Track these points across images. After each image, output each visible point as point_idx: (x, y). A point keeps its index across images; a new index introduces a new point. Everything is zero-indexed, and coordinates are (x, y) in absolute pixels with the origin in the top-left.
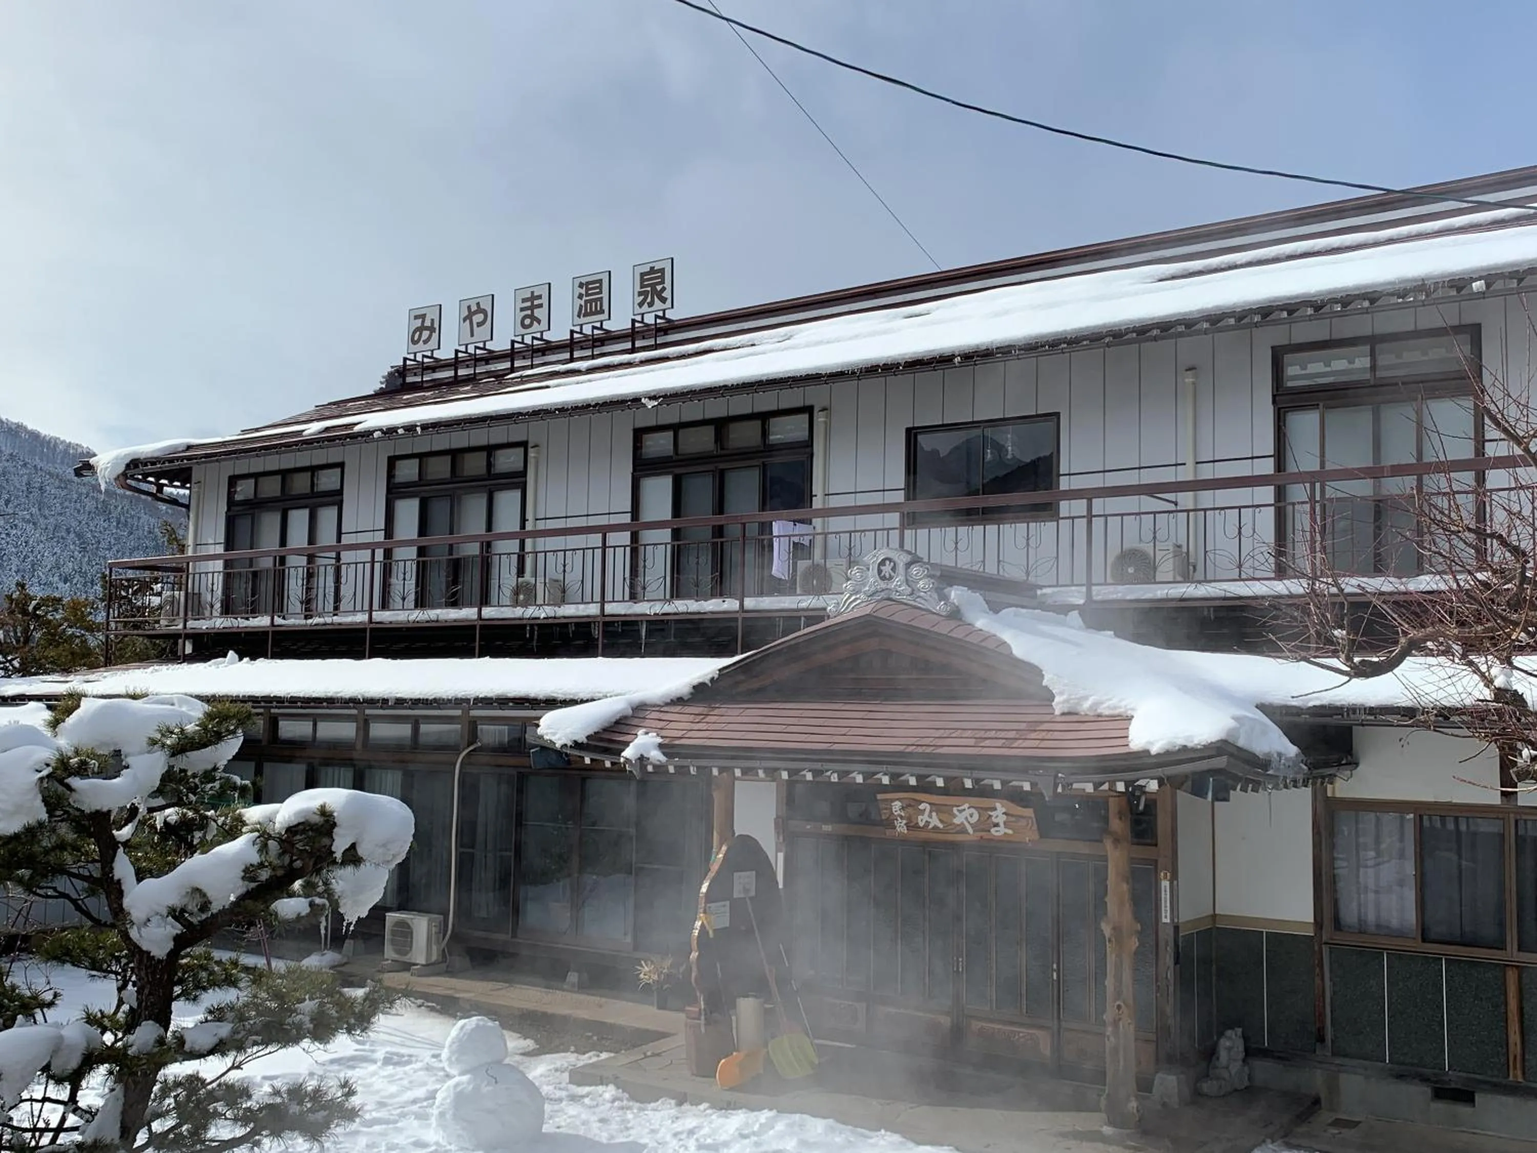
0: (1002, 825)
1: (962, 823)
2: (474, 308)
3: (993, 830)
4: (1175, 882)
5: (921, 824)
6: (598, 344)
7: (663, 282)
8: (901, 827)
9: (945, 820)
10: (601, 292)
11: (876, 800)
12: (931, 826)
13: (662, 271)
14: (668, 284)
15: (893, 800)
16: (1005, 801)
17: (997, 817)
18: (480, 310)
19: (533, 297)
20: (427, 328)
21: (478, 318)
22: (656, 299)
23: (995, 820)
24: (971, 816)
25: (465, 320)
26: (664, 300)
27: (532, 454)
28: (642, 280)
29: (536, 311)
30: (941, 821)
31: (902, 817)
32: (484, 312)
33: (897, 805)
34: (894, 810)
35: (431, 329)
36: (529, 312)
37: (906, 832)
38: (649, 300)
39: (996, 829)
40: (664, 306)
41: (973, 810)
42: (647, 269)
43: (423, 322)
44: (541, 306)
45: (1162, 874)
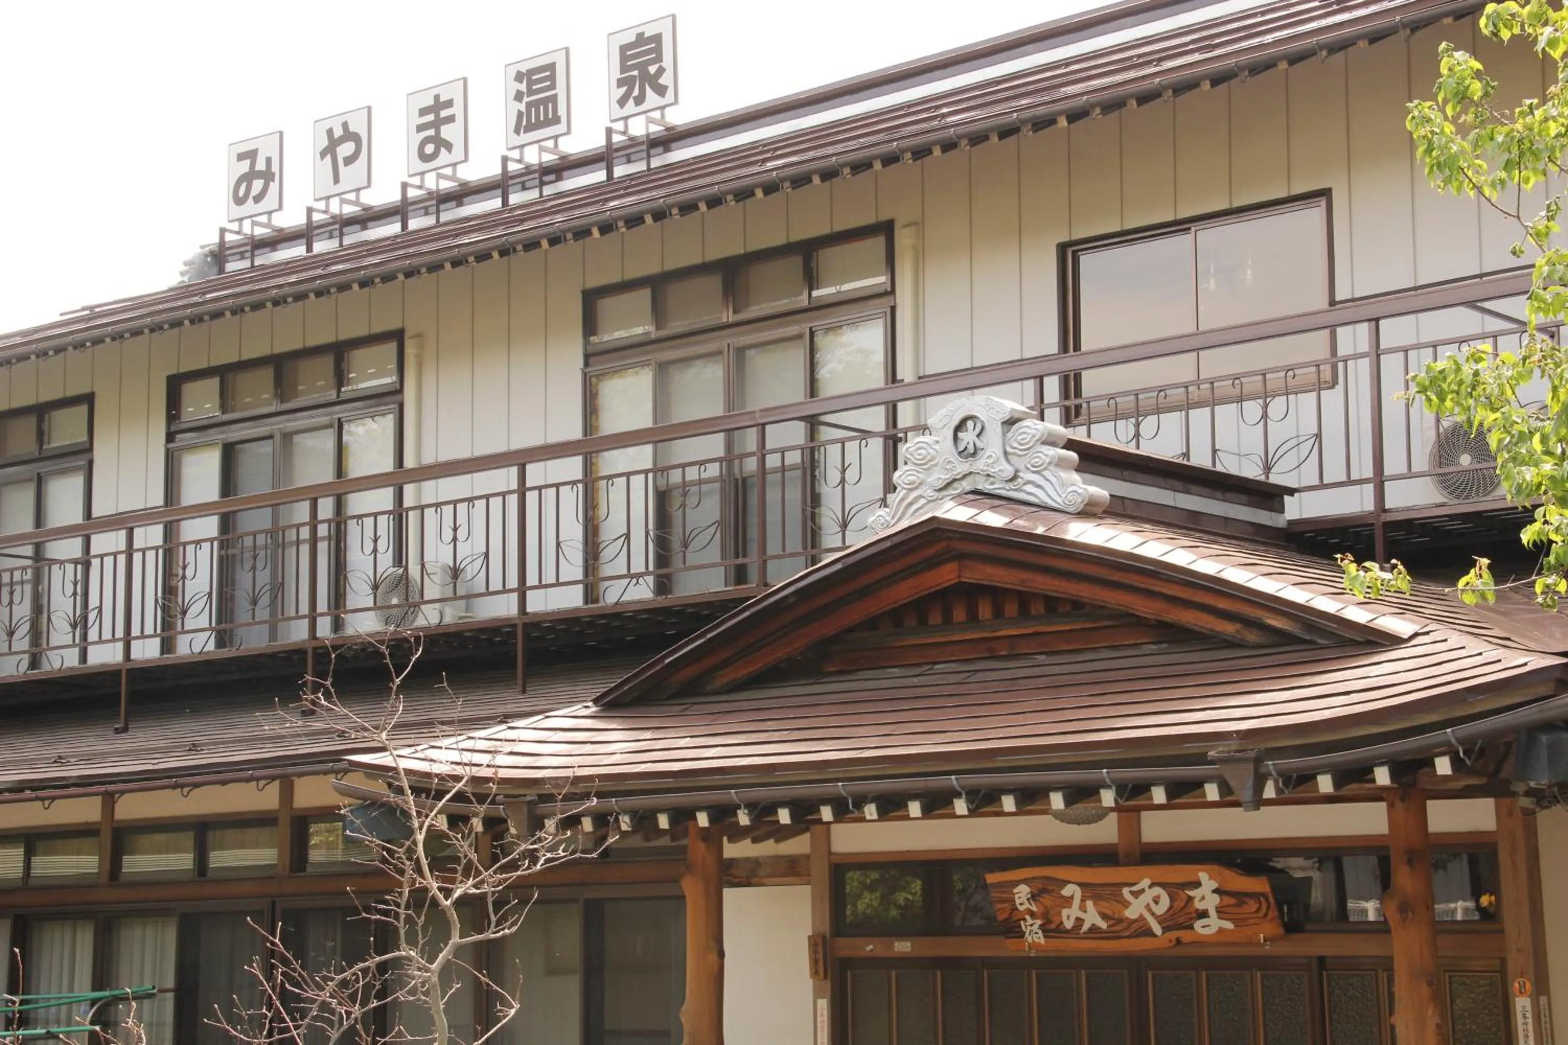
0: (1213, 913)
1: (1141, 918)
2: (338, 132)
3: (1198, 925)
4: (1543, 1000)
5: (1069, 925)
6: (552, 177)
7: (659, 59)
8: (1033, 933)
9: (1108, 912)
10: (553, 86)
11: (985, 886)
12: (1086, 927)
13: (657, 38)
14: (667, 62)
15: (1017, 883)
16: (1216, 868)
17: (1203, 898)
18: (349, 136)
19: (439, 105)
20: (260, 175)
21: (346, 149)
22: (648, 89)
23: (1199, 905)
24: (1156, 901)
25: (323, 154)
26: (661, 90)
27: (410, 350)
28: (624, 58)
29: (443, 128)
30: (1104, 916)
31: (1033, 915)
32: (356, 138)
33: (1022, 893)
34: (1018, 902)
35: (268, 176)
36: (431, 132)
37: (1042, 941)
38: (636, 92)
39: (1204, 921)
40: (660, 101)
41: (1158, 890)
42: (631, 38)
43: (253, 165)
44: (451, 119)
45: (1516, 985)
